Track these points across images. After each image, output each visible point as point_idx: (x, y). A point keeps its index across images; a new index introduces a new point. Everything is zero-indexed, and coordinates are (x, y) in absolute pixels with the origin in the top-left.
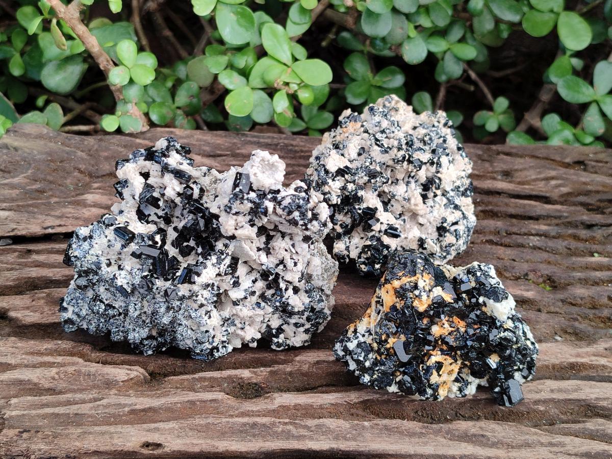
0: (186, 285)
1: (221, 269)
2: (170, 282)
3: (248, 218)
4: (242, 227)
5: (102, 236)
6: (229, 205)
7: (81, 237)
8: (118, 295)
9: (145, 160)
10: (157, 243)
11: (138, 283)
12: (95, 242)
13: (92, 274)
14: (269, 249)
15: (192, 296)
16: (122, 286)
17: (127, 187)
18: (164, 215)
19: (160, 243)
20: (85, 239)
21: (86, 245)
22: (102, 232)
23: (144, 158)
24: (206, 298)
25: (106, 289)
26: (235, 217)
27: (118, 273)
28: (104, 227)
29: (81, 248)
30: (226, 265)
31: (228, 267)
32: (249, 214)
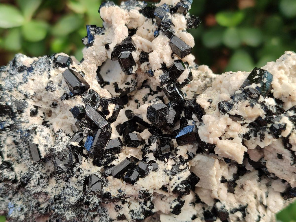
0: (118, 181)
1: (173, 181)
2: (99, 169)
3: (245, 130)
4: (232, 139)
5: (46, 74)
6: (231, 101)
7: (19, 65)
8: (26, 156)
9: (140, 11)
10: (108, 113)
11: (60, 150)
12: (33, 77)
13: (7, 116)
14: (235, 185)
15: (119, 199)
16: (37, 145)
17: (103, 34)
18: (124, 90)
19: (111, 115)
20: (21, 69)
21: (19, 77)
22: (47, 69)
23: (140, 8)
24: (132, 211)
25: (14, 142)
26: (230, 120)
27: (40, 127)
28: (52, 64)
29: (12, 78)
30: (181, 180)
31: (182, 183)
32: (251, 125)
